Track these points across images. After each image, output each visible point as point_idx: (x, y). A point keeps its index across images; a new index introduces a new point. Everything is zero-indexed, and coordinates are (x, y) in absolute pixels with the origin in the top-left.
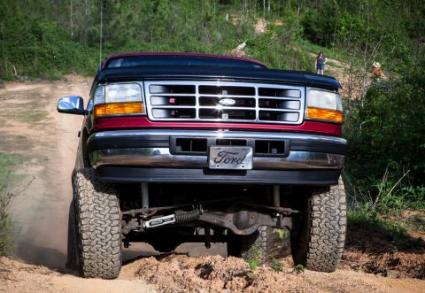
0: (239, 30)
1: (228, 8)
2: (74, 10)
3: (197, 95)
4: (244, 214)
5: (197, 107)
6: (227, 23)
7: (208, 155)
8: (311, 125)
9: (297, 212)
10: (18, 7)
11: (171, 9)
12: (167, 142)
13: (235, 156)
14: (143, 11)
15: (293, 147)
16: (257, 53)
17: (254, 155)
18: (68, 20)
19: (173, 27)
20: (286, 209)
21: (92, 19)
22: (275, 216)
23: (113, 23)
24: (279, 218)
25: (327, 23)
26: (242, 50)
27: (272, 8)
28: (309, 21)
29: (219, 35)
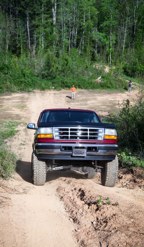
0: (99, 71)
1: (95, 63)
2: (37, 65)
3: (69, 132)
4: (85, 168)
5: (69, 135)
6: (94, 69)
7: (72, 151)
8: (106, 141)
9: (102, 167)
10: (17, 64)
11: (72, 64)
12: (60, 147)
13: (81, 152)
14: (62, 65)
15: (99, 149)
16: (105, 81)
17: (87, 152)
18: (35, 69)
19: (73, 71)
20: (99, 167)
21: (43, 69)
22: (95, 169)
23: (51, 70)
24: (96, 169)
25: (133, 68)
26: (100, 79)
27: (111, 62)
28: (126, 67)
29: (91, 74)
